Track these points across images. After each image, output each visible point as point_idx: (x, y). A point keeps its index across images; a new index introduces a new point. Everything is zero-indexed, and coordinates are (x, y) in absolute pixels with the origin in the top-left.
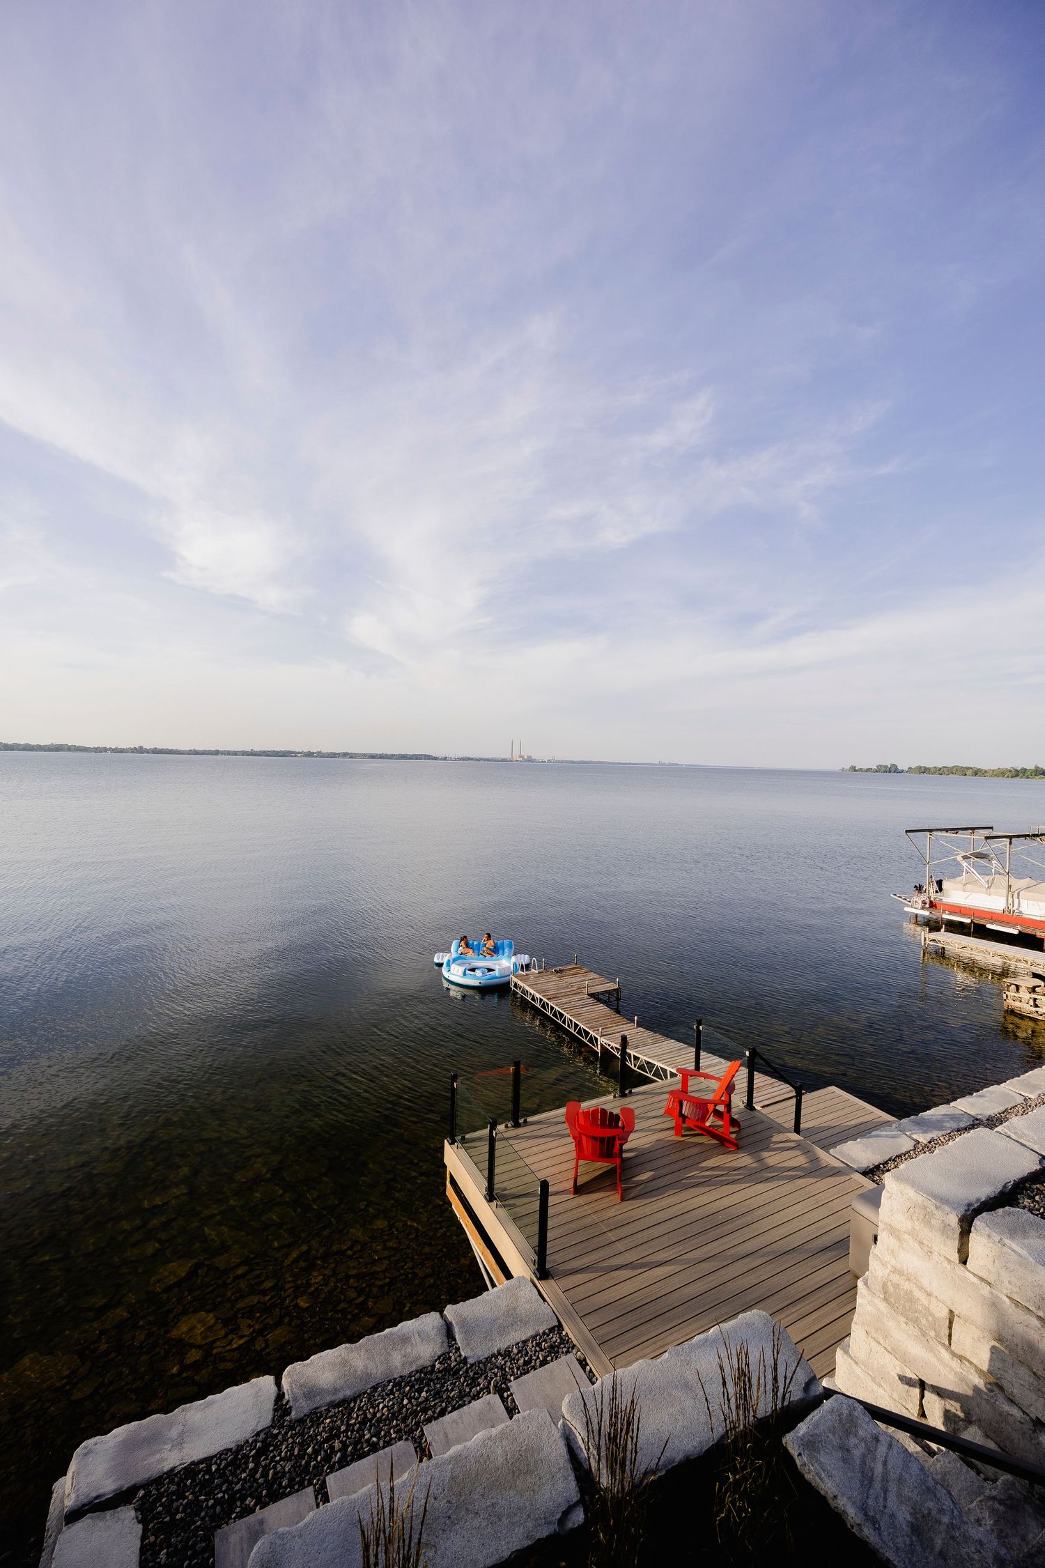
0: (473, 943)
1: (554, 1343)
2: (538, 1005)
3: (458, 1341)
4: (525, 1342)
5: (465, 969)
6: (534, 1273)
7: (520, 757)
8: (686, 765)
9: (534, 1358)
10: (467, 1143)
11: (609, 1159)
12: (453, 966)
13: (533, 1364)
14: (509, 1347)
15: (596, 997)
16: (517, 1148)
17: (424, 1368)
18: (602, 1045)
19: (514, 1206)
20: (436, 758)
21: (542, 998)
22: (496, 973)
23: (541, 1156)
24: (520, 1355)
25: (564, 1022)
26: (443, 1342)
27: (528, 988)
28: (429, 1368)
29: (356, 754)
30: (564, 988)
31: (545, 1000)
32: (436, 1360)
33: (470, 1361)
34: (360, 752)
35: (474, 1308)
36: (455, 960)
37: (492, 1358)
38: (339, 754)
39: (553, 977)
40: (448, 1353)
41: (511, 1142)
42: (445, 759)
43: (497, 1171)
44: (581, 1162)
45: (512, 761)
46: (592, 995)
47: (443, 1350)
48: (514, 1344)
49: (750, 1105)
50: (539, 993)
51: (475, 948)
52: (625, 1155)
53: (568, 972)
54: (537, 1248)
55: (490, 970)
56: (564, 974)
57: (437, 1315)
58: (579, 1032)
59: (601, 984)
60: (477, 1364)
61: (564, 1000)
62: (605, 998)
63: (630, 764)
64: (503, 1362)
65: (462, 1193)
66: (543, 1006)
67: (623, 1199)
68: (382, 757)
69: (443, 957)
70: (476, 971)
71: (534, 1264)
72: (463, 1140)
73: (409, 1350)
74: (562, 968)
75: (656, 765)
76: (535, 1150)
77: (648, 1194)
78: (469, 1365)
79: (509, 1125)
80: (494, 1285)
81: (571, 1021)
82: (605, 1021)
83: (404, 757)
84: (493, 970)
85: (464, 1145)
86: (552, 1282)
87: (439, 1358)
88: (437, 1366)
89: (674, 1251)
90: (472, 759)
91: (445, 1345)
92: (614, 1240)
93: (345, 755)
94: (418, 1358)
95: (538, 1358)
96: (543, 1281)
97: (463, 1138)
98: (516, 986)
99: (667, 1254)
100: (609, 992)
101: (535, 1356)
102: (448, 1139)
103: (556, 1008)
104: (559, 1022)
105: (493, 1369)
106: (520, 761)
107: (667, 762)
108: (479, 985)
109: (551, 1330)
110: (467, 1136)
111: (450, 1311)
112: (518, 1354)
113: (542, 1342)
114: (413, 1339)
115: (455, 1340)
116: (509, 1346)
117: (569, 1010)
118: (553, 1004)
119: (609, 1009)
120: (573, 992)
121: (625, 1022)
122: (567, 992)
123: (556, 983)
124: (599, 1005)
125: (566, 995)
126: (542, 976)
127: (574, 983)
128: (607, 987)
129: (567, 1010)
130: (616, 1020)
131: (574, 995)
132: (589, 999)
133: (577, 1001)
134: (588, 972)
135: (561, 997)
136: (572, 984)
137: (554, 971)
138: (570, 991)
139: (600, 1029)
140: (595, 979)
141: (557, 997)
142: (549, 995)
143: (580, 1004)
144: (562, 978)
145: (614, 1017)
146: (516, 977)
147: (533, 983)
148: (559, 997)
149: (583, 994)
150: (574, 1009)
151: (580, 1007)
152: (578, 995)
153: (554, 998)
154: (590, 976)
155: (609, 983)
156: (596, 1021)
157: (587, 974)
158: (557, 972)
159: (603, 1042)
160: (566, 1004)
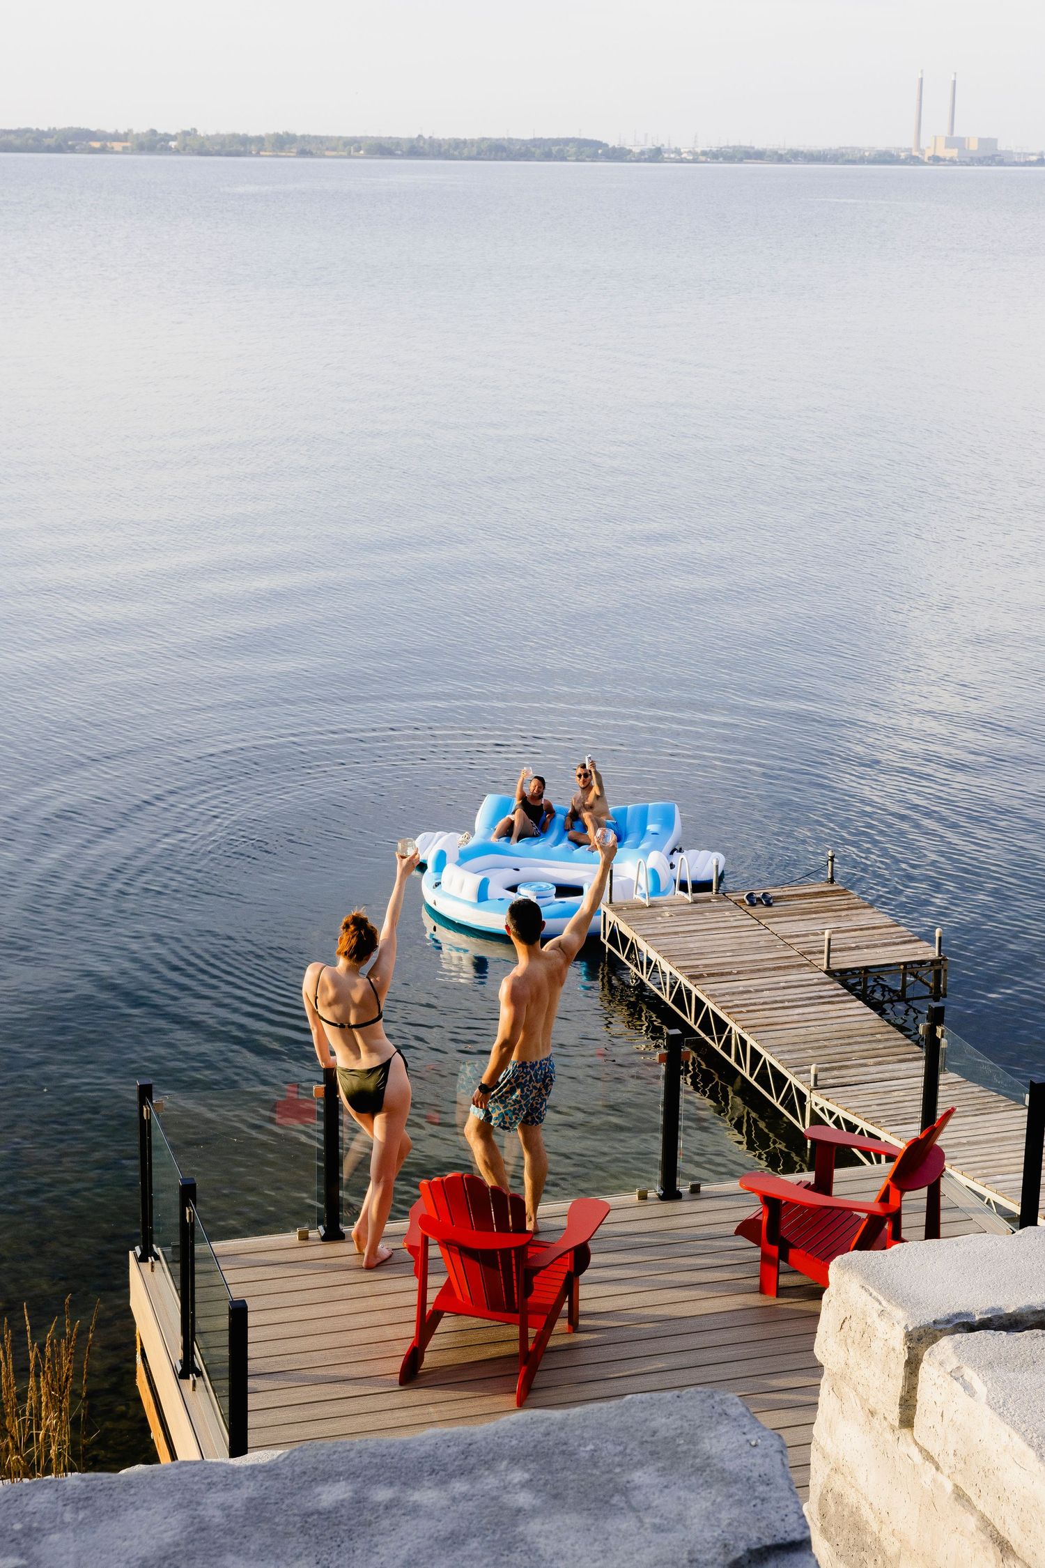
2: (667, 999)
5: (488, 885)
7: (952, 141)
12: (452, 872)
15: (851, 979)
18: (812, 1111)
20: (618, 155)
21: (676, 973)
25: (727, 1048)
27: (642, 945)
29: (320, 140)
30: (759, 949)
31: (683, 980)
36: (460, 858)
38: (260, 140)
39: (737, 917)
42: (656, 155)
45: (914, 160)
46: (842, 976)
50: (669, 957)
53: (793, 904)
56: (774, 909)
59: (885, 945)
61: (741, 985)
66: (678, 1000)
68: (417, 150)
69: (426, 843)
74: (774, 892)
81: (744, 1042)
82: (848, 1049)
90: (758, 156)
93: (282, 143)
98: (614, 937)
100: (909, 967)
103: (709, 1004)
106: (952, 162)
117: (748, 1011)
118: (702, 991)
119: (876, 1016)
120: (781, 961)
121: (910, 1056)
122: (762, 960)
123: (737, 935)
124: (848, 1005)
125: (759, 970)
126: (701, 913)
127: (798, 936)
128: (899, 953)
129: (741, 1012)
130: (885, 1048)
131: (781, 972)
132: (827, 987)
133: (784, 988)
134: (857, 908)
135: (738, 973)
136: (787, 940)
137: (745, 897)
138: (773, 959)
139: (813, 1068)
140: (874, 928)
141: (722, 974)
142: (697, 966)
143: (790, 997)
144: (763, 921)
145: (880, 1041)
146: (617, 910)
147: (663, 931)
148: (730, 973)
149: (815, 969)
150: (764, 1010)
151: (787, 1004)
152: (794, 971)
153: (710, 975)
154: (861, 917)
155: (915, 941)
156: (819, 1048)
157: (854, 912)
158: (752, 901)
159: (816, 1104)
160: (745, 996)
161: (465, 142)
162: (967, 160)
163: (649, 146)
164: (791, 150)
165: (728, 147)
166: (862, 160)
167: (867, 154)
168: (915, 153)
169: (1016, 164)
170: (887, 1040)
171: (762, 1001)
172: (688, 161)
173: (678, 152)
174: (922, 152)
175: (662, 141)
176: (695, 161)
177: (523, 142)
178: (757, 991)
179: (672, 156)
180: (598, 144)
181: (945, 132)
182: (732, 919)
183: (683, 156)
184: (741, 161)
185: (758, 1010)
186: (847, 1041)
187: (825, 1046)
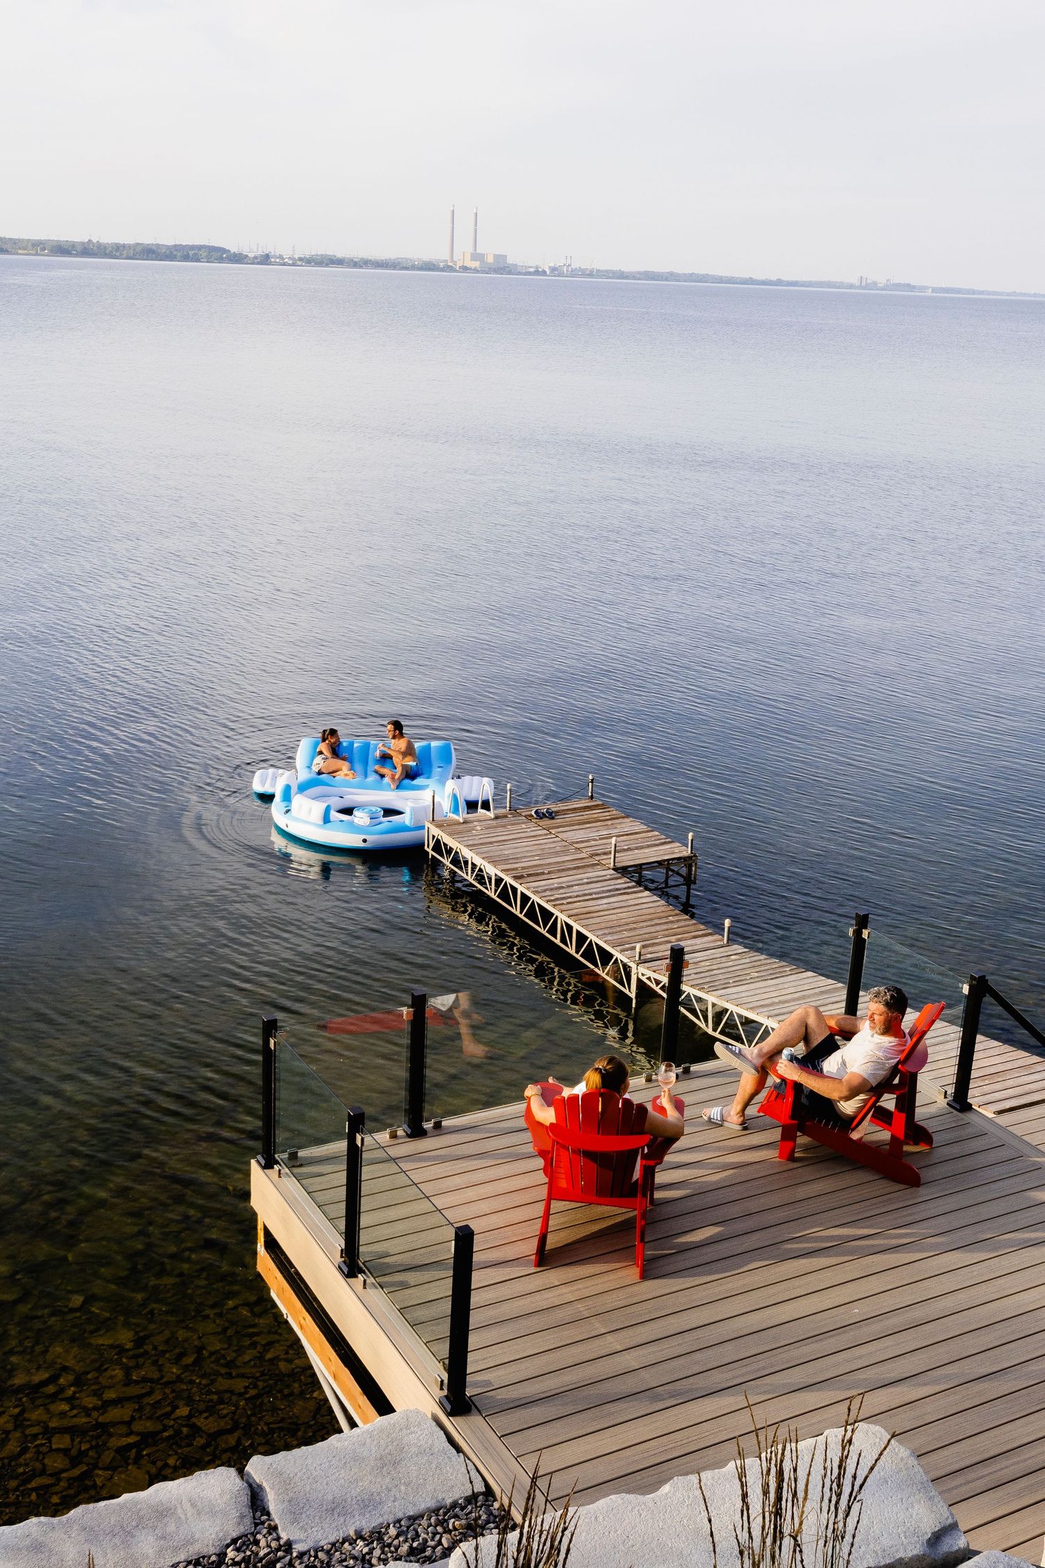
0: (352, 744)
1: (476, 1519)
2: (492, 894)
3: (274, 1515)
4: (413, 1519)
5: (328, 810)
6: (441, 1404)
7: (475, 256)
8: (934, 290)
9: (431, 1543)
10: (301, 1165)
11: (625, 1200)
12: (298, 801)
13: (427, 1554)
14: (381, 1526)
15: (637, 875)
16: (416, 1177)
17: (204, 1557)
18: (639, 980)
19: (405, 1286)
20: (238, 258)
21: (502, 875)
22: (406, 819)
23: (471, 1194)
24: (401, 1539)
25: (553, 931)
26: (242, 1517)
27: (466, 853)
28: (214, 1558)
30: (557, 854)
31: (508, 880)
32: (228, 1546)
33: (298, 1548)
34: (26, 237)
35: (309, 1461)
36: (303, 788)
37: (343, 1543)
39: (532, 828)
40: (254, 1534)
41: (405, 1166)
42: (265, 259)
43: (365, 1220)
44: (556, 1205)
45: (450, 269)
46: (624, 871)
47: (241, 1530)
48: (391, 1521)
49: (960, 1101)
50: (494, 862)
51: (356, 757)
52: (658, 1195)
53: (570, 817)
54: (447, 1362)
55: (389, 812)
56: (557, 821)
57: (232, 1472)
58: (589, 955)
59: (649, 846)
60: (312, 1553)
61: (555, 883)
62: (659, 875)
63: (779, 282)
64: (366, 1550)
65: (292, 1266)
66: (504, 895)
67: (644, 1276)
69: (275, 778)
70: (355, 812)
71: (442, 1389)
72: (293, 1159)
73: (171, 1528)
74: (554, 808)
75: (851, 286)
76: (457, 1181)
77: (707, 1267)
78: (295, 1554)
79: (400, 1133)
80: (353, 1424)
81: (570, 928)
82: (653, 929)
83: (150, 253)
84: (399, 813)
85: (296, 1170)
86: (476, 1420)
87: (234, 1541)
88: (231, 1553)
89: (744, 1370)
90: (340, 262)
91: (248, 1521)
92: (619, 1348)
94: (190, 1541)
95: (440, 1543)
96: (459, 1419)
97: (293, 1156)
98: (438, 846)
99: (730, 1375)
100: (664, 864)
101: (433, 1539)
102: (259, 1157)
103: (535, 898)
104: (541, 930)
105: (345, 1560)
106: (476, 271)
107: (882, 281)
108: (362, 845)
109: (472, 1499)
110: (301, 1153)
111: (257, 1466)
112: (397, 1537)
113: (450, 1518)
114: (179, 1511)
115: (268, 1514)
116: (382, 1524)
117: (568, 903)
118: (528, 889)
119: (663, 902)
120: (577, 862)
121: (700, 933)
122: (563, 862)
123: (537, 842)
124: (640, 895)
125: (563, 870)
126: (504, 826)
127: (582, 842)
128: (661, 852)
129: (563, 904)
130: (678, 928)
131: (581, 871)
132: (619, 881)
133: (588, 883)
134: (618, 818)
135: (549, 873)
136: (576, 845)
137: (533, 813)
138: (571, 860)
139: (638, 946)
140: (636, 833)
141: (538, 874)
142: (516, 869)
143: (594, 890)
144: (553, 831)
145: (672, 922)
146: (439, 826)
147: (481, 841)
148: (543, 873)
149: (604, 868)
150: (579, 901)
151: (594, 896)
152: (590, 869)
153: (529, 875)
154: (623, 825)
155: (670, 842)
156: (631, 929)
157: (616, 821)
158: (540, 815)
159: (643, 975)
160: (561, 891)
161: (124, 246)
162: (486, 269)
163: (260, 253)
164: (362, 259)
165: (317, 255)
166: (414, 268)
167: (416, 263)
168: (450, 264)
169: (520, 273)
170: (678, 921)
171: (575, 894)
172: (289, 265)
173: (281, 257)
174: (455, 263)
175: (269, 249)
176: (294, 265)
177: (168, 247)
178: (568, 887)
179: (278, 260)
180: (224, 250)
181: (471, 250)
182: (529, 830)
183: (286, 260)
184: (327, 265)
185: (575, 902)
186: (649, 923)
187: (635, 928)
